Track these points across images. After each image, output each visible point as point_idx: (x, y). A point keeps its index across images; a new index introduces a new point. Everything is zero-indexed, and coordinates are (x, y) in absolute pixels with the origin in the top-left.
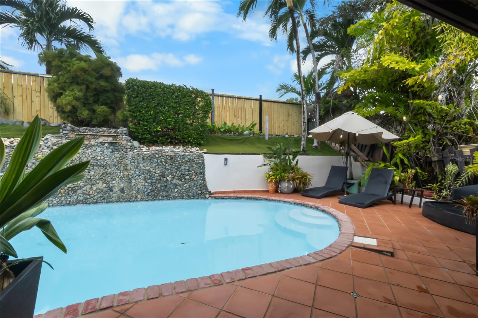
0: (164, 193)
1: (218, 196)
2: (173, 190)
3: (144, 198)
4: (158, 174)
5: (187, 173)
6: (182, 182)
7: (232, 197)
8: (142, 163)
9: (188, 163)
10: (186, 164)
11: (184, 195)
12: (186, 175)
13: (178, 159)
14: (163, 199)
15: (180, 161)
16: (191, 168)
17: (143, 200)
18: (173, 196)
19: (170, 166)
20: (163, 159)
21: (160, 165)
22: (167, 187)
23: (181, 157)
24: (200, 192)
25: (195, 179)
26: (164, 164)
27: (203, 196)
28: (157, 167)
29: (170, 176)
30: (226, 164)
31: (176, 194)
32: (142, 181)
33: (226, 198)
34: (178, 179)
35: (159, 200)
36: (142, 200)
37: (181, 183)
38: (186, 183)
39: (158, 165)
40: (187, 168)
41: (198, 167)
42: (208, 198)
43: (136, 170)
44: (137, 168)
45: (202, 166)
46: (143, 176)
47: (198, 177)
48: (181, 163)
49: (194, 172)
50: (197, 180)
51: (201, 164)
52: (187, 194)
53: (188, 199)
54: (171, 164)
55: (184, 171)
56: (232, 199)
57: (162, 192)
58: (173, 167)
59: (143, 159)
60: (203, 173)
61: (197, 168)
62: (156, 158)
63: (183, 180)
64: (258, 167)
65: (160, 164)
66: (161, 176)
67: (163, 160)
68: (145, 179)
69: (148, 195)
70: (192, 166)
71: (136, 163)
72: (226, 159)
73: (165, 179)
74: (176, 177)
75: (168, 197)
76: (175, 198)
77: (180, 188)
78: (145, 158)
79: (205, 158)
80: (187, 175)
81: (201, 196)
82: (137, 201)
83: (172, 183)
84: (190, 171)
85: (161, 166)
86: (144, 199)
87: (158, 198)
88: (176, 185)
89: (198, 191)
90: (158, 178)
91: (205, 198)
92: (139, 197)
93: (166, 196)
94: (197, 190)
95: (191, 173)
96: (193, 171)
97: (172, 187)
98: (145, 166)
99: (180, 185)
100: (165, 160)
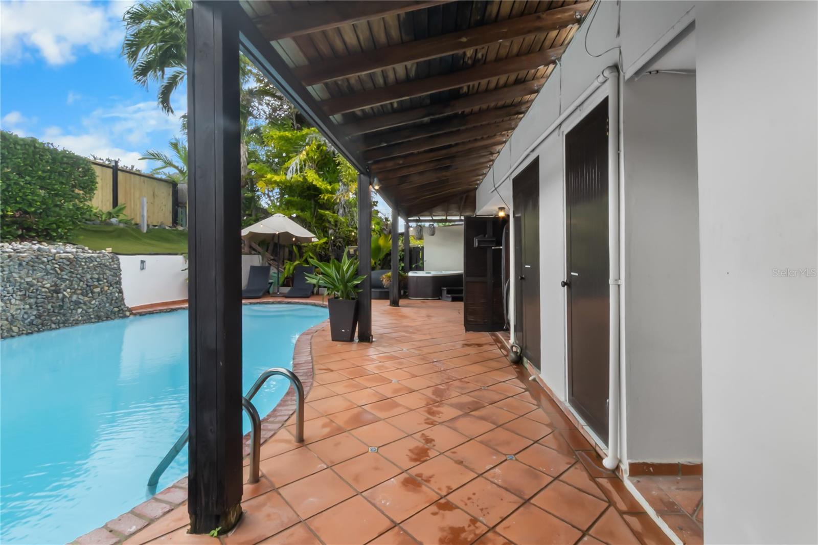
0: (59, 318)
1: (145, 312)
2: (74, 311)
3: (23, 330)
4: (47, 288)
5: (96, 283)
6: (89, 297)
7: (165, 309)
8: (16, 273)
9: (98, 269)
10: (95, 270)
11: (92, 316)
12: (94, 286)
13: (83, 264)
14: (58, 327)
15: (85, 267)
16: (102, 276)
17: (22, 334)
18: (73, 320)
19: (69, 274)
20: (56, 264)
21: (51, 273)
22: (65, 308)
23: (87, 260)
24: (116, 309)
25: (109, 291)
26: (59, 272)
27: (121, 315)
28: (46, 277)
29: (69, 290)
30: (142, 268)
31: (79, 317)
32: (18, 302)
33: (157, 313)
34: (82, 294)
35: (51, 329)
36: (20, 334)
37: (86, 299)
38: (94, 299)
39: (48, 273)
40: (96, 276)
41: (112, 273)
42: (129, 316)
43: (5, 285)
44: (9, 281)
45: (117, 272)
46: (19, 293)
47: (113, 288)
48: (86, 269)
49: (107, 282)
50: (111, 293)
51: (116, 270)
52: (97, 316)
53: (98, 322)
54: (71, 272)
55: (90, 281)
56: (165, 312)
57: (56, 316)
58: (74, 275)
59: (20, 265)
60: (119, 283)
61: (110, 275)
62: (43, 263)
63: (90, 295)
64: (182, 270)
65: (51, 271)
66: (53, 291)
67: (56, 266)
68: (23, 298)
69: (31, 323)
70: (104, 274)
71: (7, 272)
72: (143, 262)
73: (60, 296)
74: (79, 292)
75: (66, 323)
76: (77, 323)
77: (85, 307)
78: (24, 263)
79: (120, 260)
80: (97, 287)
81: (118, 314)
82: (13, 336)
83: (72, 301)
84: (101, 281)
85: (53, 275)
86: (25, 332)
87: (49, 327)
88: (77, 304)
89: (114, 308)
90: (49, 294)
91: (125, 317)
92: (15, 329)
93: (64, 323)
94: (112, 307)
95: (101, 283)
96: (105, 281)
97: (72, 307)
98: (23, 277)
99: (85, 304)
100: (59, 265)
